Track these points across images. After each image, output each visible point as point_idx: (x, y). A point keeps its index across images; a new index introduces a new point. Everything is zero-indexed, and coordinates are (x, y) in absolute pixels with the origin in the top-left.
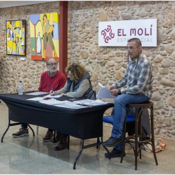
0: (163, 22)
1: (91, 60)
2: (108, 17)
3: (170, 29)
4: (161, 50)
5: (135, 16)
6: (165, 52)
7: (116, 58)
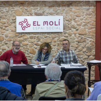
0: (66, 18)
1: (7, 42)
2: (23, 13)
3: (71, 22)
4: (64, 34)
5: (45, 14)
6: (67, 35)
7: (30, 39)
